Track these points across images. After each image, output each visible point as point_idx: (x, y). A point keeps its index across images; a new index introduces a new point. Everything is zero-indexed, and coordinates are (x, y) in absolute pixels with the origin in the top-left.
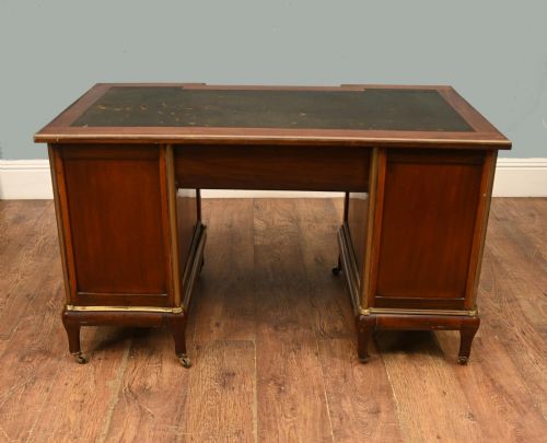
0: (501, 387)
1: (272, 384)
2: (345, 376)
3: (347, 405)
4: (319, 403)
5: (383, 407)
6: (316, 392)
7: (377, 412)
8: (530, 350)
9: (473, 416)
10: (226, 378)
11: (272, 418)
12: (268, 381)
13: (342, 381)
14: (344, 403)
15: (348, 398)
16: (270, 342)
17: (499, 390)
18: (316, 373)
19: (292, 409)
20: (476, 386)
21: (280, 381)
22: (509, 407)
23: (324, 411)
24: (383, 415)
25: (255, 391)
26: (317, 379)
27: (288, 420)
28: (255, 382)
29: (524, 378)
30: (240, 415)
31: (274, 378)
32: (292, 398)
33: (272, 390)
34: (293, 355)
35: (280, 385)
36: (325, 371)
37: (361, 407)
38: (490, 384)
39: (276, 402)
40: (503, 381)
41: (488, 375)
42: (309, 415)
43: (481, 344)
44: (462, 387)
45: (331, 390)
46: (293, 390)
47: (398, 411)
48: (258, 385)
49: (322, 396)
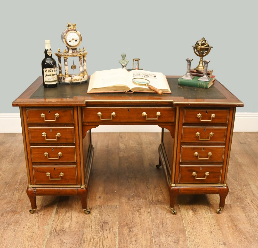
0: (240, 229)
1: (126, 227)
2: (162, 224)
3: (163, 239)
4: (149, 238)
5: (181, 239)
6: (148, 232)
7: (178, 242)
8: (255, 211)
9: (225, 244)
10: (103, 225)
11: (126, 245)
12: (124, 226)
13: (161, 226)
14: (161, 238)
15: (164, 235)
16: (126, 206)
17: (239, 231)
18: (148, 222)
19: (136, 240)
20: (227, 229)
21: (130, 226)
22: (243, 239)
23: (151, 241)
24: (181, 244)
25: (117, 231)
26: (149, 225)
27: (134, 246)
28: (117, 227)
29: (251, 225)
30: (110, 243)
31: (127, 224)
32: (136, 235)
33: (126, 231)
34: (137, 213)
35: (130, 228)
36: (152, 221)
37: (170, 239)
38: (234, 228)
39: (128, 237)
40: (241, 226)
41: (233, 223)
42: (144, 243)
43: (231, 207)
44: (220, 229)
45: (155, 231)
46: (136, 231)
47: (188, 242)
48: (119, 228)
49: (150, 234)
